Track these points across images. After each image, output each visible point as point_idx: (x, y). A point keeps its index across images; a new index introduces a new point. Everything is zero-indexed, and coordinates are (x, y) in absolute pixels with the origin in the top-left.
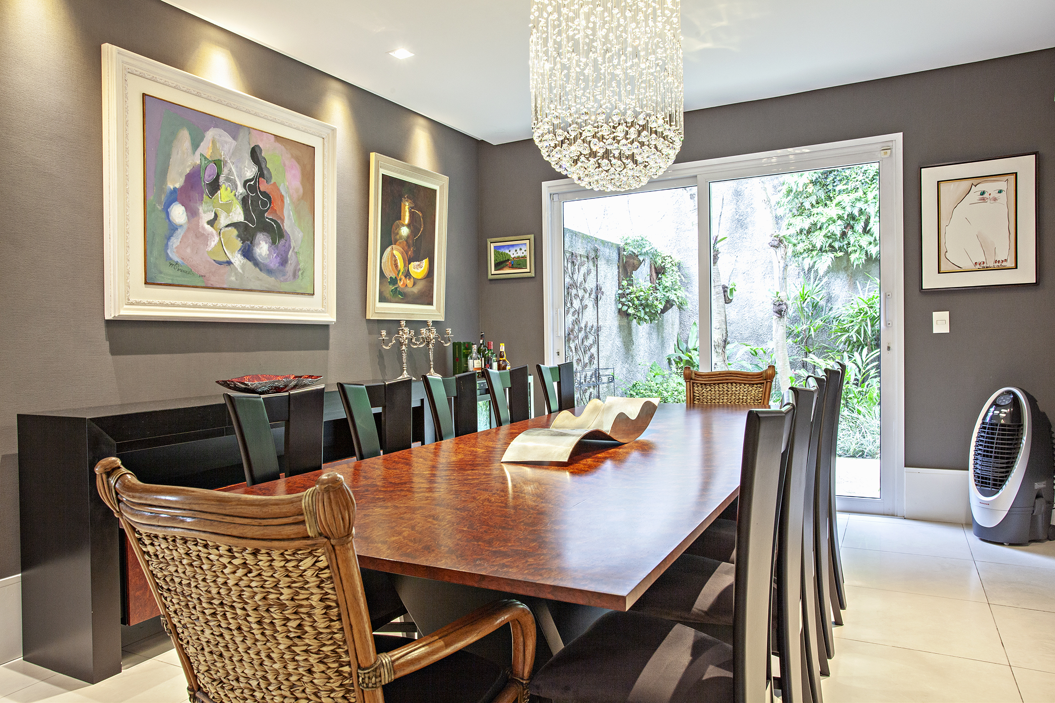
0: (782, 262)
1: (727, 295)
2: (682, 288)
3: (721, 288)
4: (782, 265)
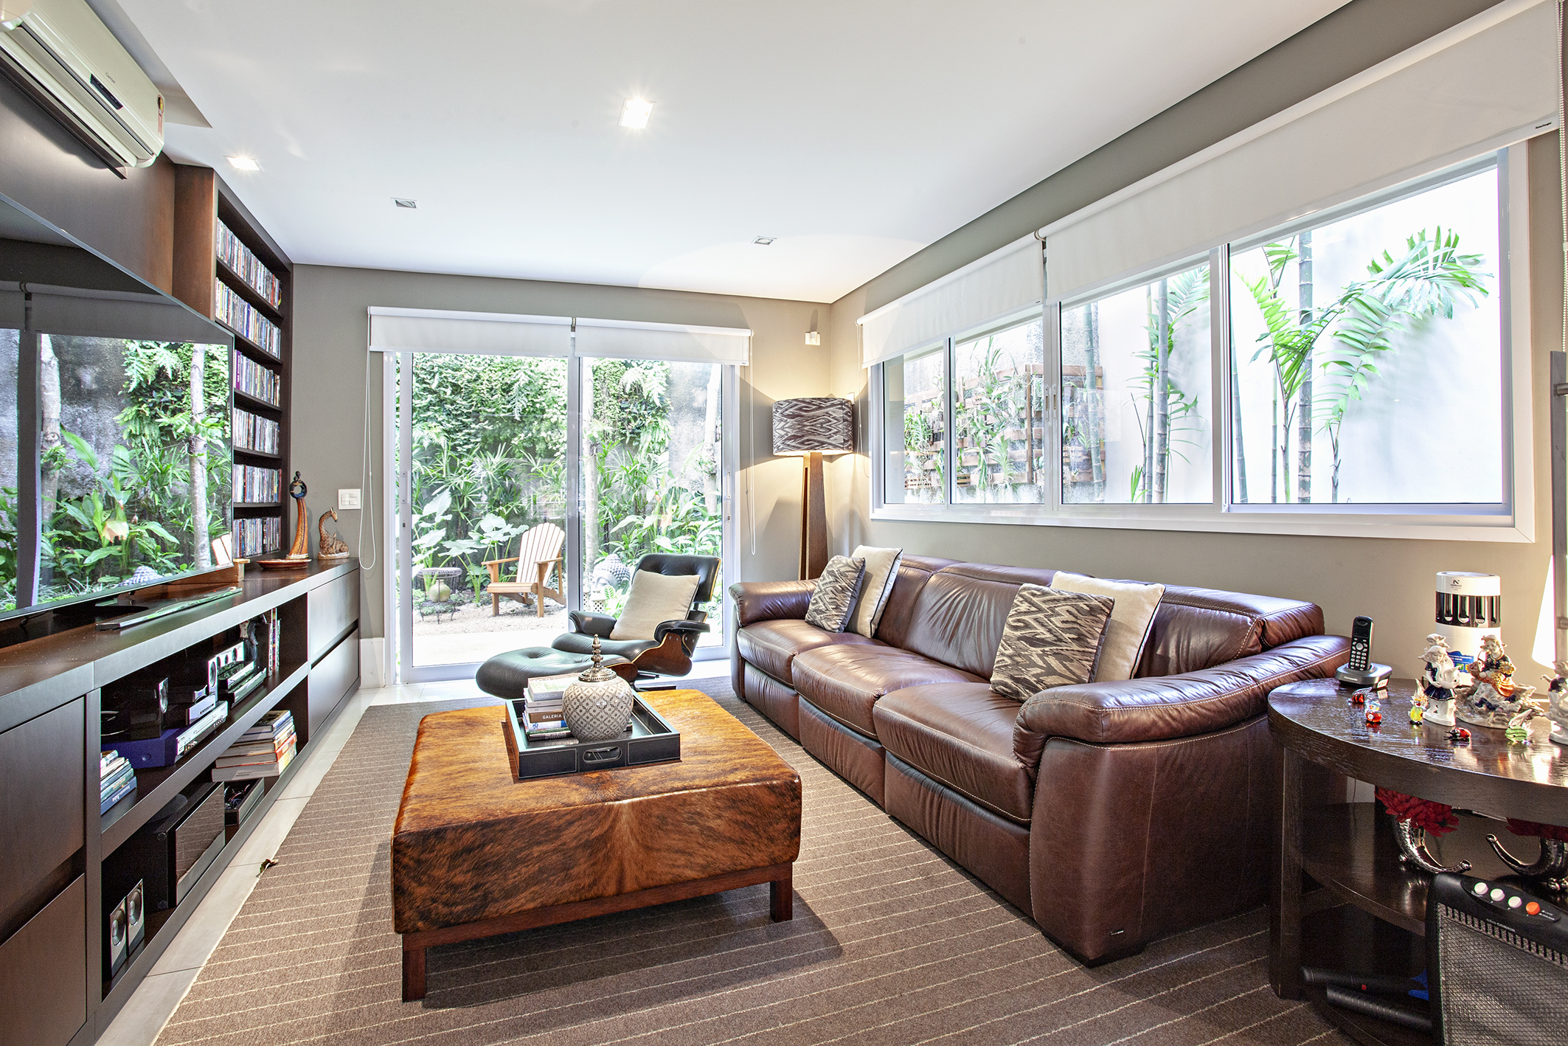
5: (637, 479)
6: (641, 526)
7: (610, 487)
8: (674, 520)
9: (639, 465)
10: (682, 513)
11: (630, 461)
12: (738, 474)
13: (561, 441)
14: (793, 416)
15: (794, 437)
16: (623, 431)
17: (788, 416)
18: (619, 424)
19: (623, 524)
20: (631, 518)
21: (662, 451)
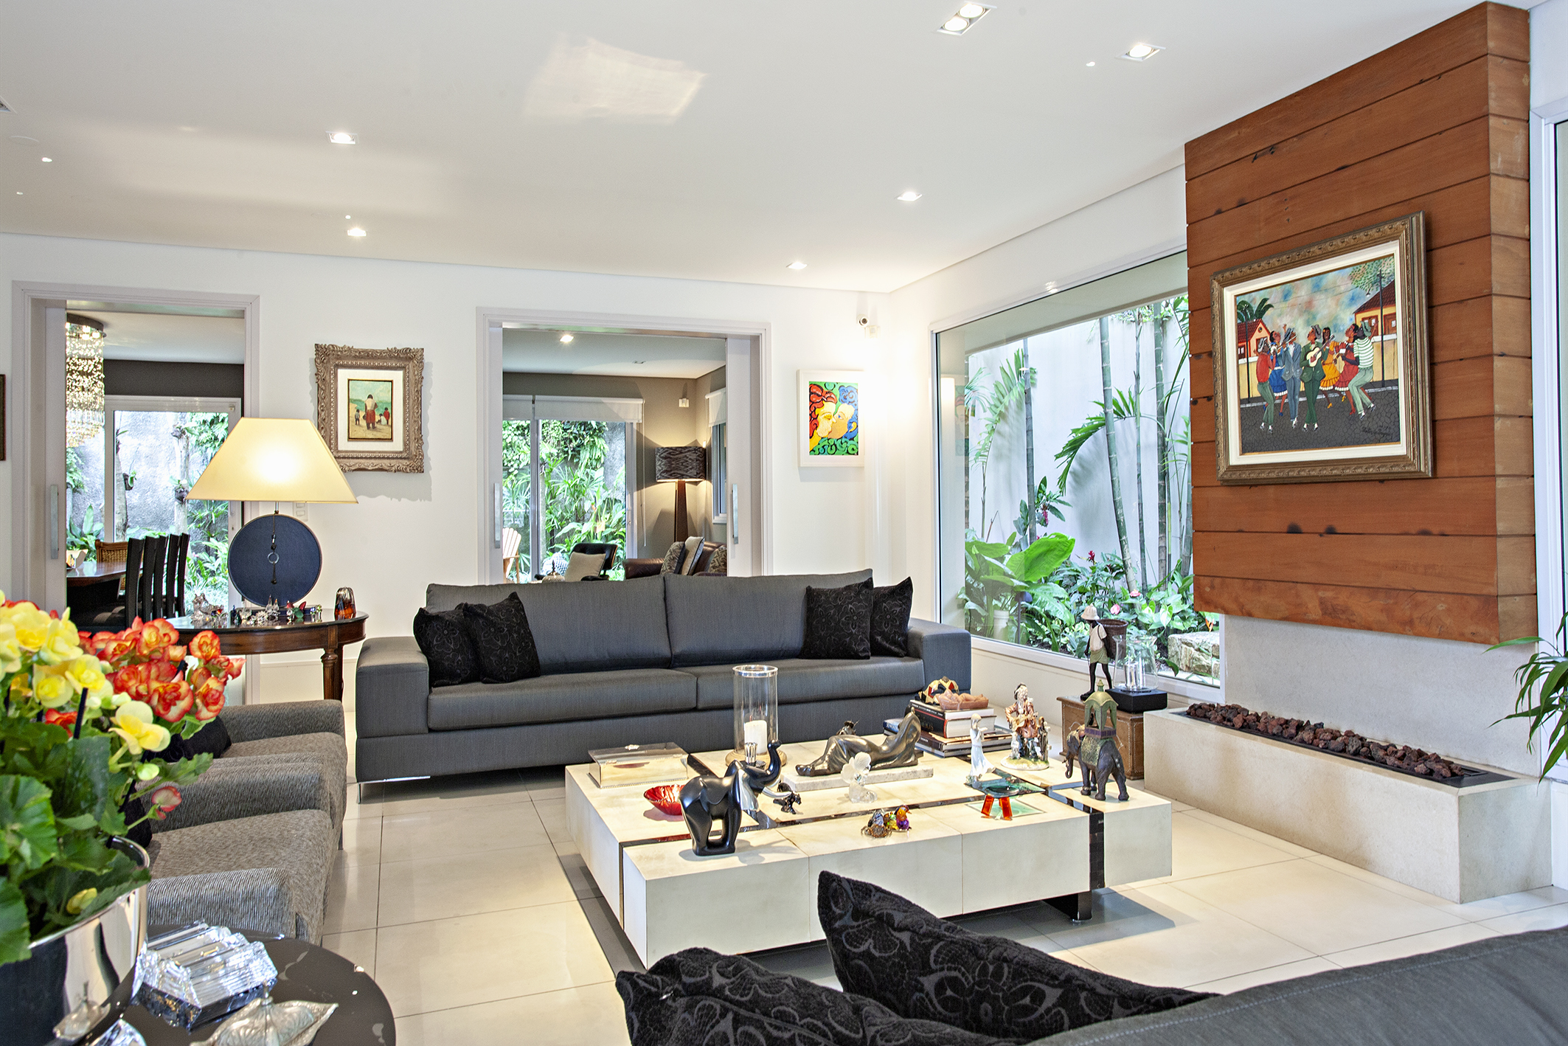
0: (184, 451)
1: (128, 483)
2: (79, 471)
3: (122, 476)
4: (184, 454)
5: (577, 492)
6: (580, 532)
7: (555, 498)
8: (607, 527)
9: (578, 480)
10: (615, 521)
11: (571, 476)
12: (635, 494)
13: (514, 458)
14: (665, 458)
15: (666, 471)
16: (566, 449)
17: (662, 458)
18: (562, 443)
19: (566, 530)
20: (573, 525)
21: (598, 466)
